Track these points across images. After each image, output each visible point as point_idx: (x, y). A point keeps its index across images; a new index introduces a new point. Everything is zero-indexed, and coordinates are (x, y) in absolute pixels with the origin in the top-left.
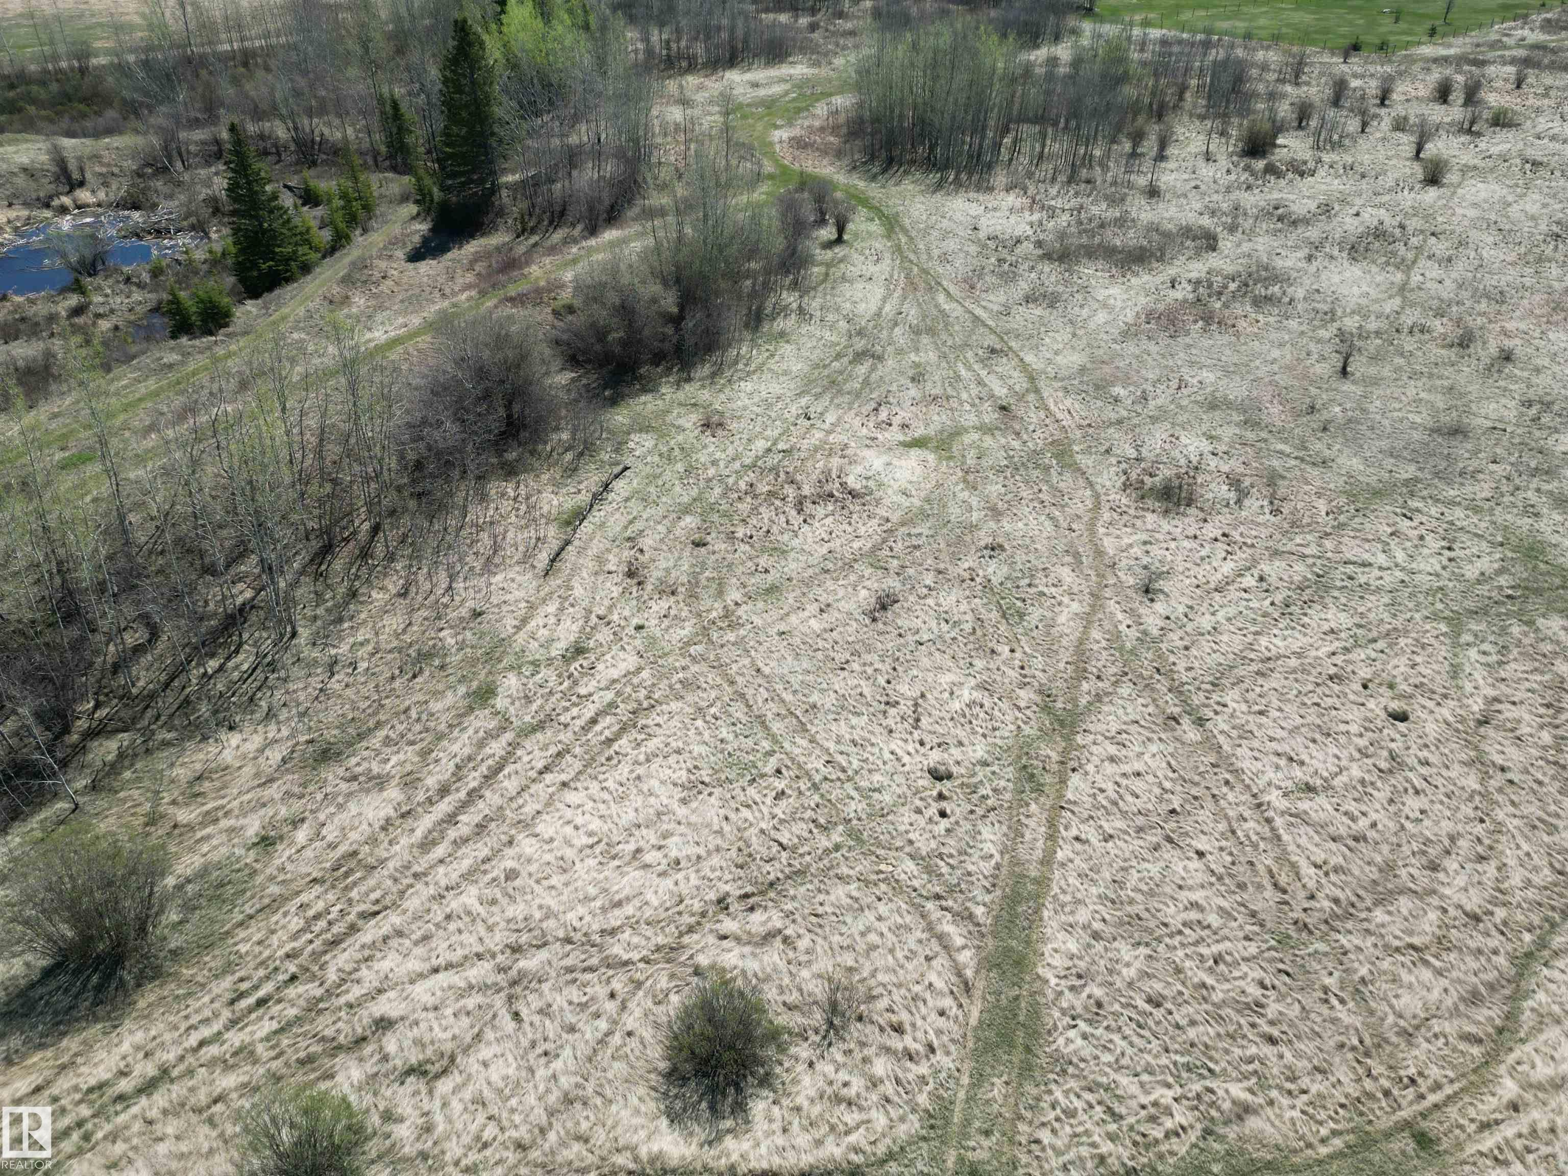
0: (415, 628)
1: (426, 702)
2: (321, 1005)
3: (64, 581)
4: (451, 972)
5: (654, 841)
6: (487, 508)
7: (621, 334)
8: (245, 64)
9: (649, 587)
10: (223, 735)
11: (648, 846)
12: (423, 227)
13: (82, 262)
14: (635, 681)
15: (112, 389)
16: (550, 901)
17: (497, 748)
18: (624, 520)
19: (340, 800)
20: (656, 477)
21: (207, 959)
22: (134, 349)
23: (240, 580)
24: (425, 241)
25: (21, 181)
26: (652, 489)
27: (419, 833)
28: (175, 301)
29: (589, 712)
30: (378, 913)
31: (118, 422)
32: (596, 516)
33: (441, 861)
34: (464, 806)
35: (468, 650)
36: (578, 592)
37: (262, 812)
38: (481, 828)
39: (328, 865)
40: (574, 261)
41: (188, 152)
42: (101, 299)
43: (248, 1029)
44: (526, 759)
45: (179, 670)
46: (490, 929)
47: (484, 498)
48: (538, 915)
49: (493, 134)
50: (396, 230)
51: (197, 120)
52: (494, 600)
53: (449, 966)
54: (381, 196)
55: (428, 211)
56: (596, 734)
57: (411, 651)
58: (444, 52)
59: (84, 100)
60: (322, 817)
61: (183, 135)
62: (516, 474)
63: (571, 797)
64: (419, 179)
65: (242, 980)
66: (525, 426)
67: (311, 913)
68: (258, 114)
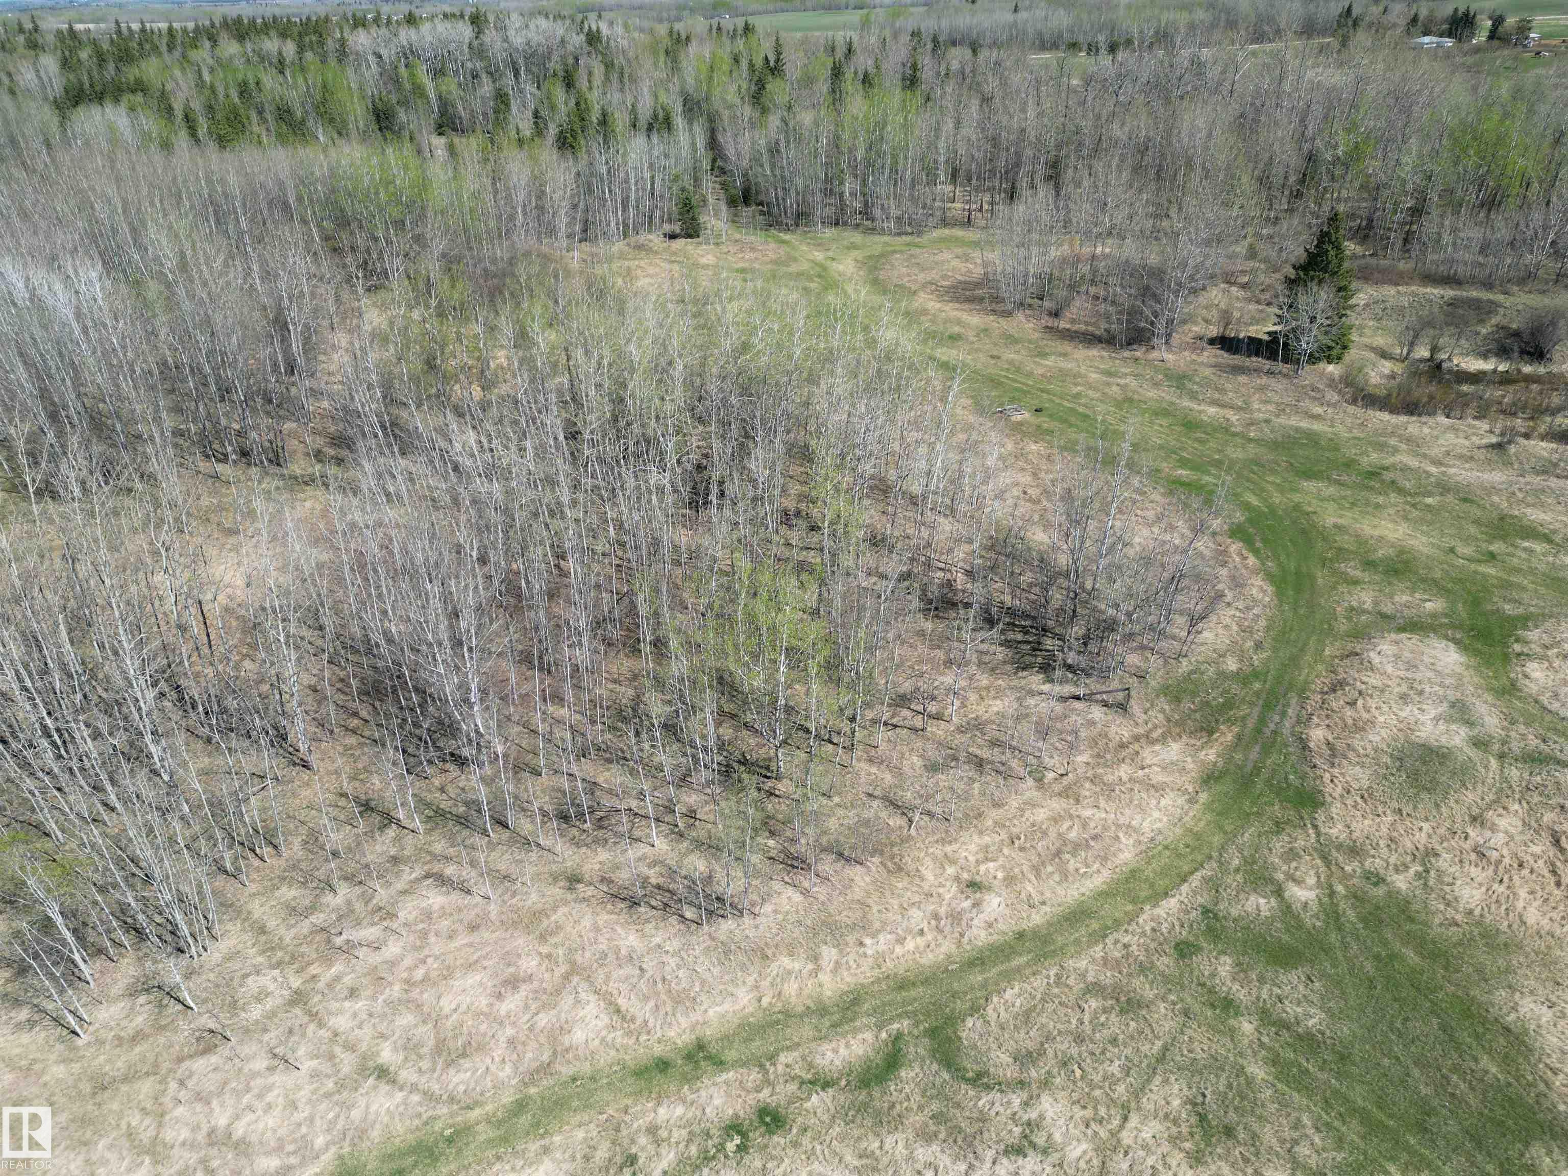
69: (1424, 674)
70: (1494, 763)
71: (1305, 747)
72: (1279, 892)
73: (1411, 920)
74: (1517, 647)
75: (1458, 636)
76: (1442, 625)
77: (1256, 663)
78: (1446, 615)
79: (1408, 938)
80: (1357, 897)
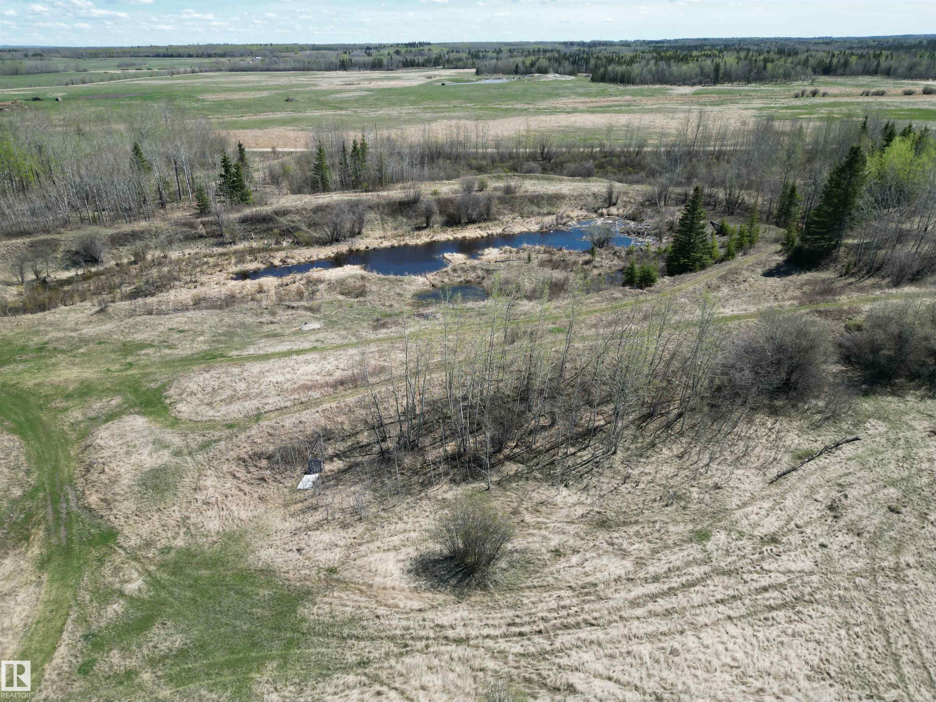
0: (678, 479)
1: (667, 523)
2: (546, 656)
3: (528, 383)
4: (618, 686)
5: (776, 690)
6: (750, 428)
7: (892, 353)
8: (718, 159)
9: (842, 523)
10: (562, 487)
11: (770, 692)
12: (780, 259)
13: (598, 240)
14: (806, 579)
15: (586, 302)
16: (691, 683)
17: (697, 571)
18: (841, 472)
19: (601, 552)
20: (878, 452)
21: (508, 595)
22: (603, 286)
23: (601, 414)
24: (779, 266)
25: (590, 199)
26: (872, 459)
27: (633, 595)
28: (632, 268)
29: (765, 581)
30: (592, 625)
31: (581, 318)
32: (822, 461)
33: (638, 618)
34: (664, 594)
35: (704, 505)
36: (788, 503)
37: (562, 536)
38: (668, 613)
39: (580, 583)
40: (875, 300)
41: (670, 197)
42: (599, 260)
43: (510, 644)
44: (712, 588)
45: (556, 446)
46: (649, 676)
47: (750, 421)
48: (680, 687)
49: (850, 214)
50: (763, 257)
51: (681, 182)
52: (731, 484)
53: (617, 681)
54: (763, 237)
55: (787, 251)
56: (764, 598)
57: (671, 490)
58: (838, 164)
59: (633, 167)
60: (588, 555)
61: (671, 189)
62: (777, 415)
63: (730, 628)
64: (790, 232)
65: (518, 616)
66: (795, 389)
67: (562, 603)
68: (713, 184)
69: (130, 436)
70: (189, 459)
71: (90, 510)
72: (122, 594)
73: (195, 556)
74: (168, 401)
75: (137, 410)
76: (125, 409)
77: (32, 483)
78: (125, 403)
79: (199, 566)
80: (162, 566)
